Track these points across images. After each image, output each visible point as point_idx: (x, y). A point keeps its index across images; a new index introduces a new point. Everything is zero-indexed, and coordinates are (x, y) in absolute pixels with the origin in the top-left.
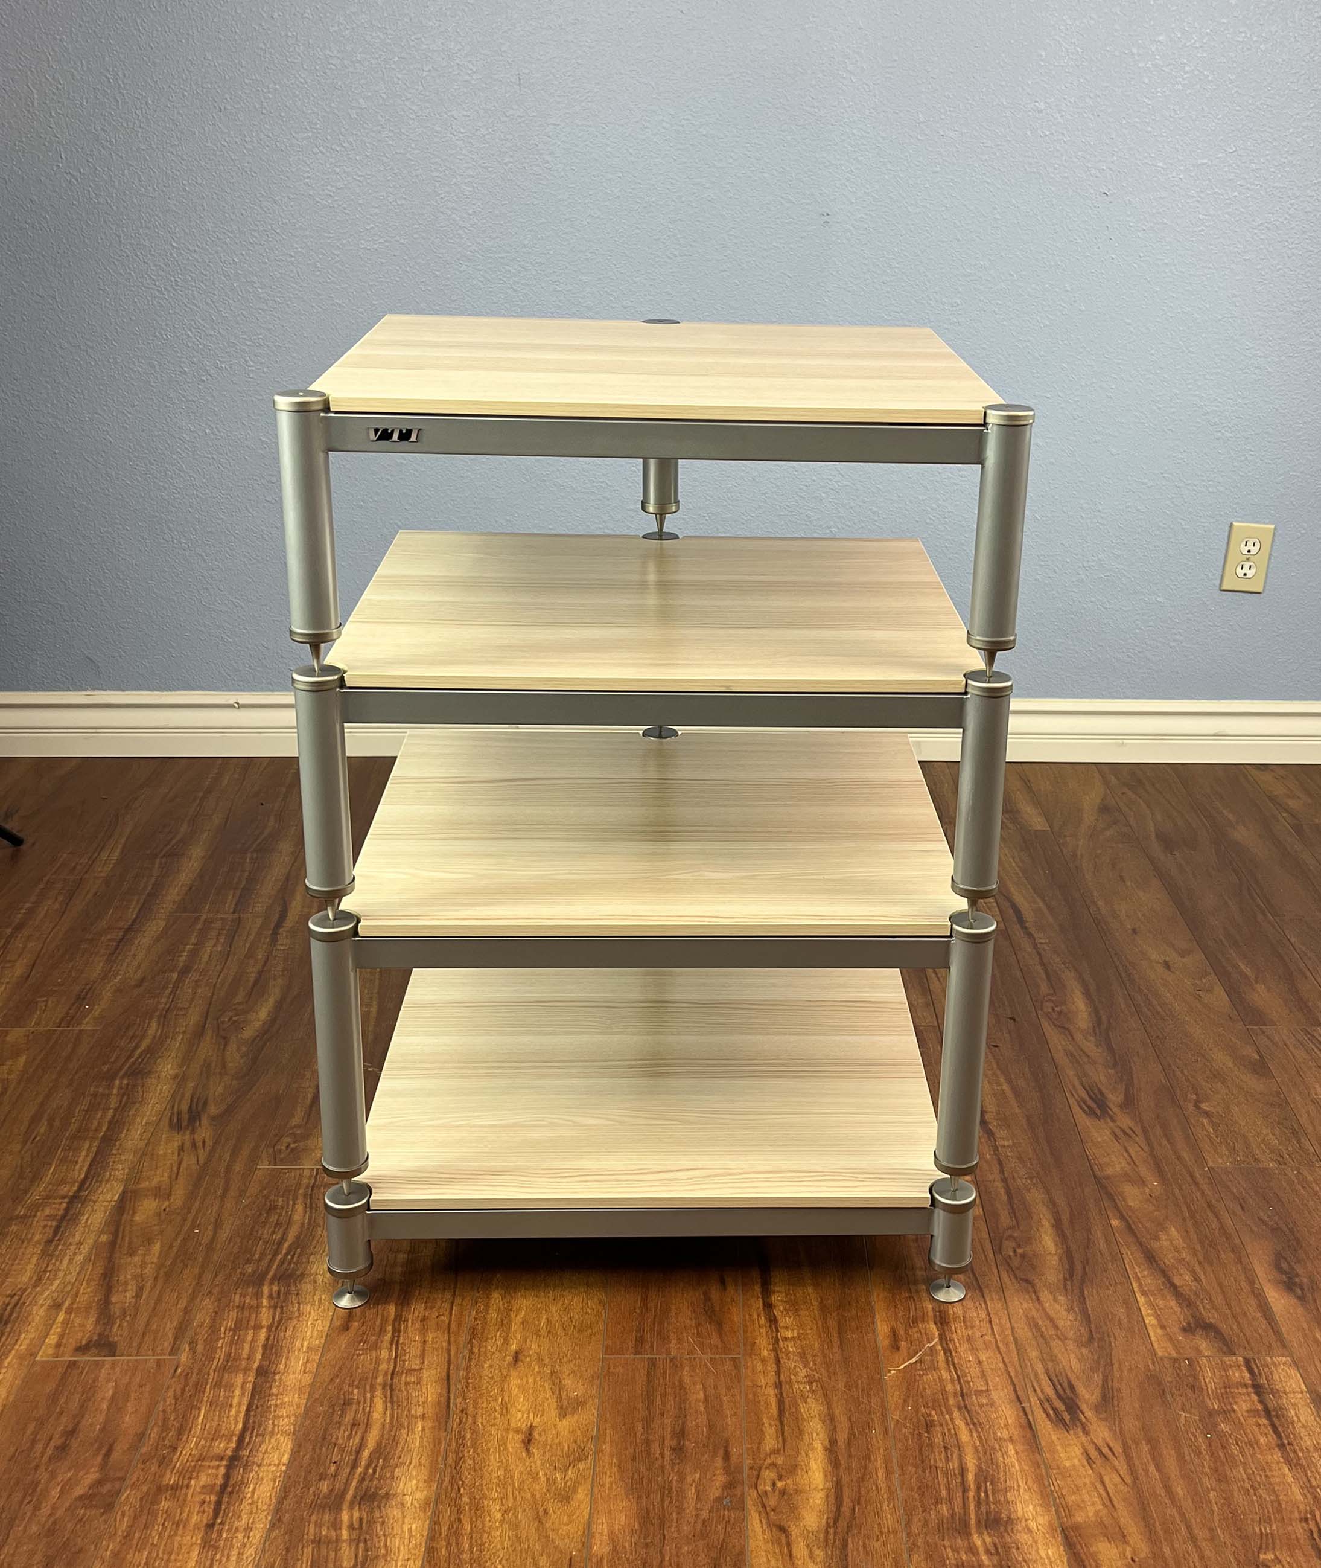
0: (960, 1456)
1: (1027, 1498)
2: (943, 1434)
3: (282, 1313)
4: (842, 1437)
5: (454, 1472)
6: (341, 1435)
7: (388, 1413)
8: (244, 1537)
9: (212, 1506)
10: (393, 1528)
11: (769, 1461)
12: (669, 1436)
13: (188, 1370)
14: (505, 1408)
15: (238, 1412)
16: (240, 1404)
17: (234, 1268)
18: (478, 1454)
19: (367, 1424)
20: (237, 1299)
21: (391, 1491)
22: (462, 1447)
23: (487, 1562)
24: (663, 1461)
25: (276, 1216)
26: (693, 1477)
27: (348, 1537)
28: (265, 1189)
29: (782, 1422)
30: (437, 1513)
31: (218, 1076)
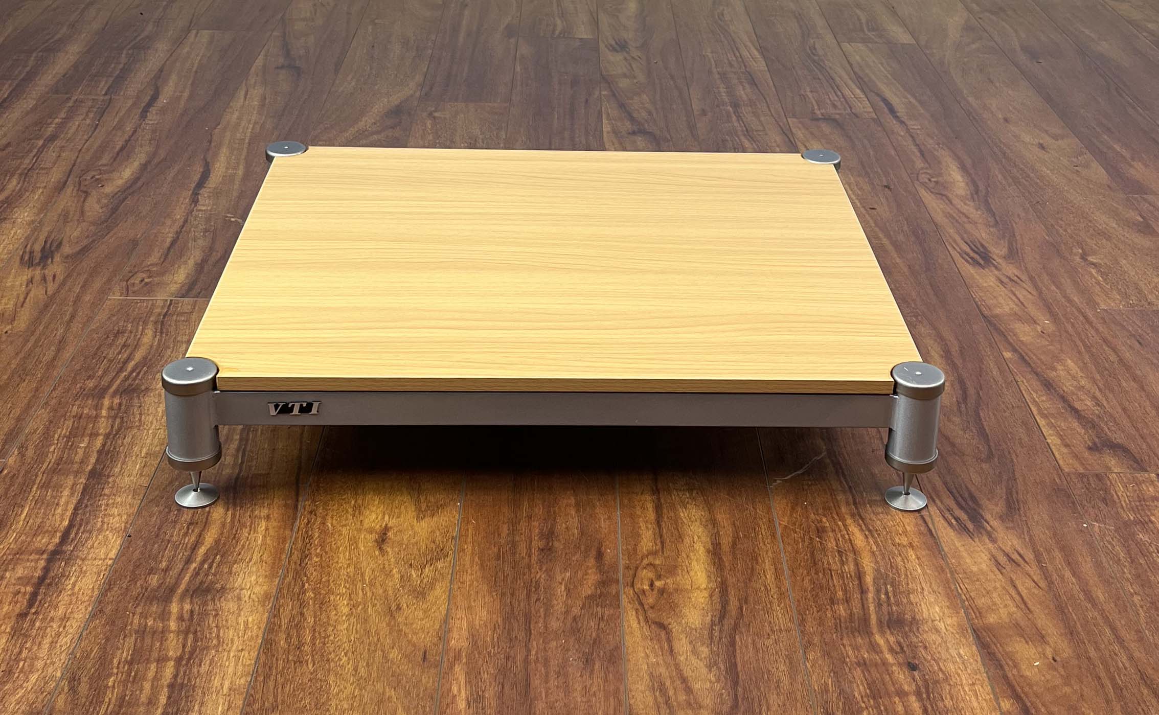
0: (856, 560)
1: (933, 600)
2: (837, 540)
3: (122, 422)
4: (726, 541)
5: (299, 568)
6: (175, 535)
7: (230, 513)
8: (59, 627)
9: (27, 597)
10: (227, 621)
11: (645, 562)
12: (536, 538)
13: (14, 471)
14: (358, 510)
15: (66, 510)
16: (67, 503)
17: (74, 381)
18: (326, 553)
19: (206, 523)
20: (75, 408)
21: (228, 586)
22: (308, 545)
23: (331, 654)
24: (530, 560)
25: (124, 339)
26: (562, 576)
27: (176, 629)
28: (114, 316)
29: (659, 526)
30: (277, 607)
31: (76, 223)
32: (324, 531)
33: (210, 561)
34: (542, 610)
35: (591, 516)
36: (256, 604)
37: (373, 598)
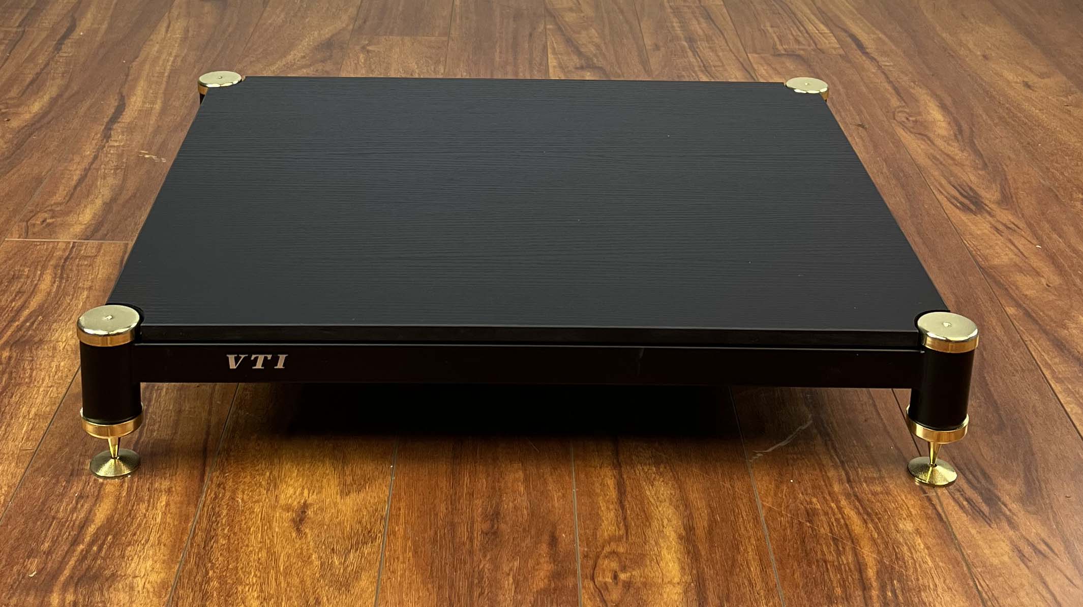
0: (854, 549)
2: (831, 525)
4: (701, 526)
5: (203, 552)
11: (607, 550)
12: (480, 518)
14: (274, 484)
18: (235, 534)
21: (119, 573)
24: (472, 546)
25: (19, 285)
29: (623, 507)
32: (232, 508)
33: (100, 542)
35: (542, 492)
36: (151, 595)
37: (288, 589)
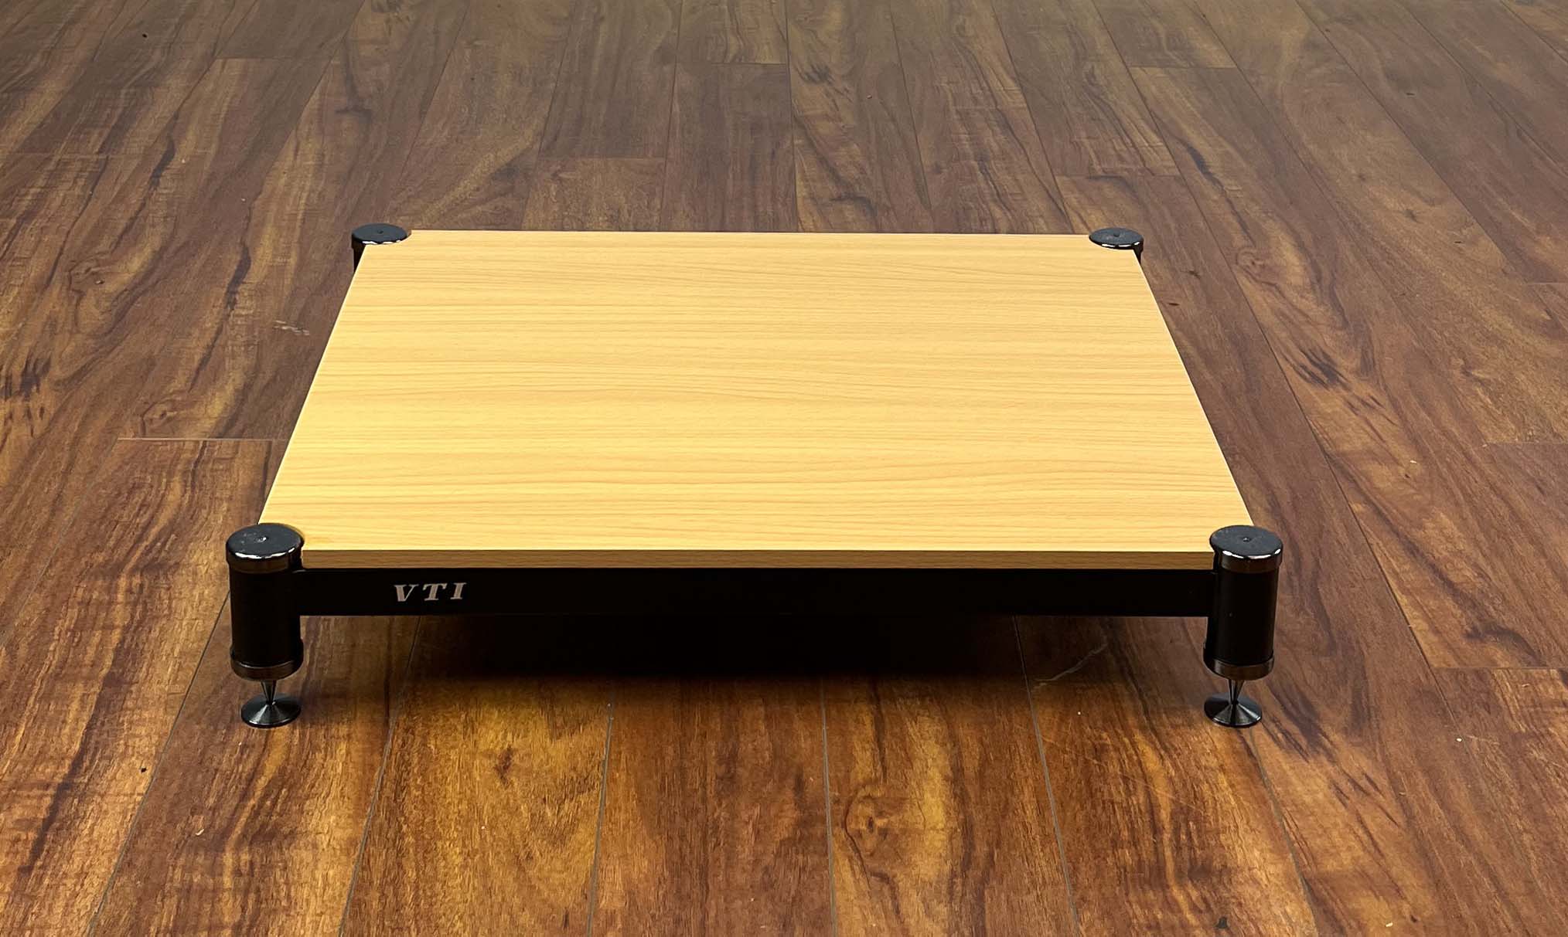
0: (1147, 789)
1: (1251, 841)
2: (1121, 762)
3: (145, 610)
4: (971, 765)
5: (393, 804)
6: (225, 761)
7: (297, 732)
8: (75, 884)
9: (30, 846)
10: (299, 875)
11: (862, 793)
12: (714, 763)
14: (470, 726)
15: (75, 729)
16: (77, 720)
17: (78, 556)
18: (430, 784)
19: (265, 746)
20: (80, 592)
21: (299, 829)
22: (405, 775)
23: (440, 918)
24: (705, 793)
25: (143, 496)
26: (750, 813)
27: (232, 887)
28: (127, 464)
29: (880, 745)
30: (366, 856)
31: (67, 335)
32: (424, 755)
33: (273, 797)
34: (722, 859)
35: (786, 732)
36: (338, 852)
37: (495, 844)
